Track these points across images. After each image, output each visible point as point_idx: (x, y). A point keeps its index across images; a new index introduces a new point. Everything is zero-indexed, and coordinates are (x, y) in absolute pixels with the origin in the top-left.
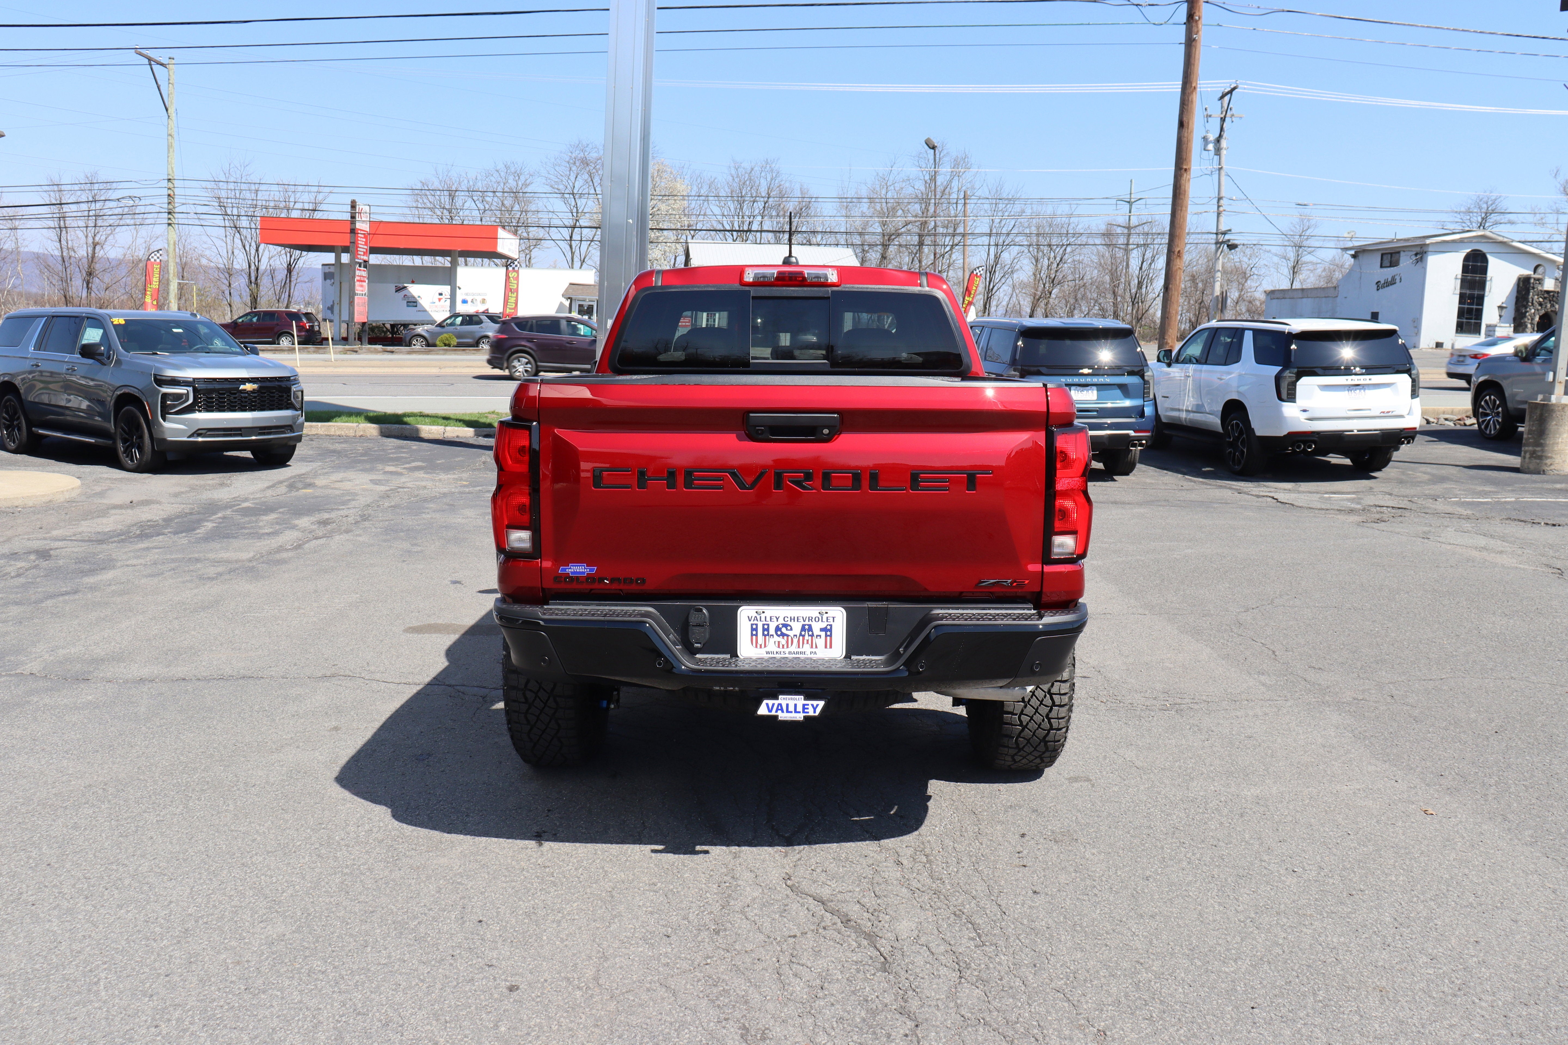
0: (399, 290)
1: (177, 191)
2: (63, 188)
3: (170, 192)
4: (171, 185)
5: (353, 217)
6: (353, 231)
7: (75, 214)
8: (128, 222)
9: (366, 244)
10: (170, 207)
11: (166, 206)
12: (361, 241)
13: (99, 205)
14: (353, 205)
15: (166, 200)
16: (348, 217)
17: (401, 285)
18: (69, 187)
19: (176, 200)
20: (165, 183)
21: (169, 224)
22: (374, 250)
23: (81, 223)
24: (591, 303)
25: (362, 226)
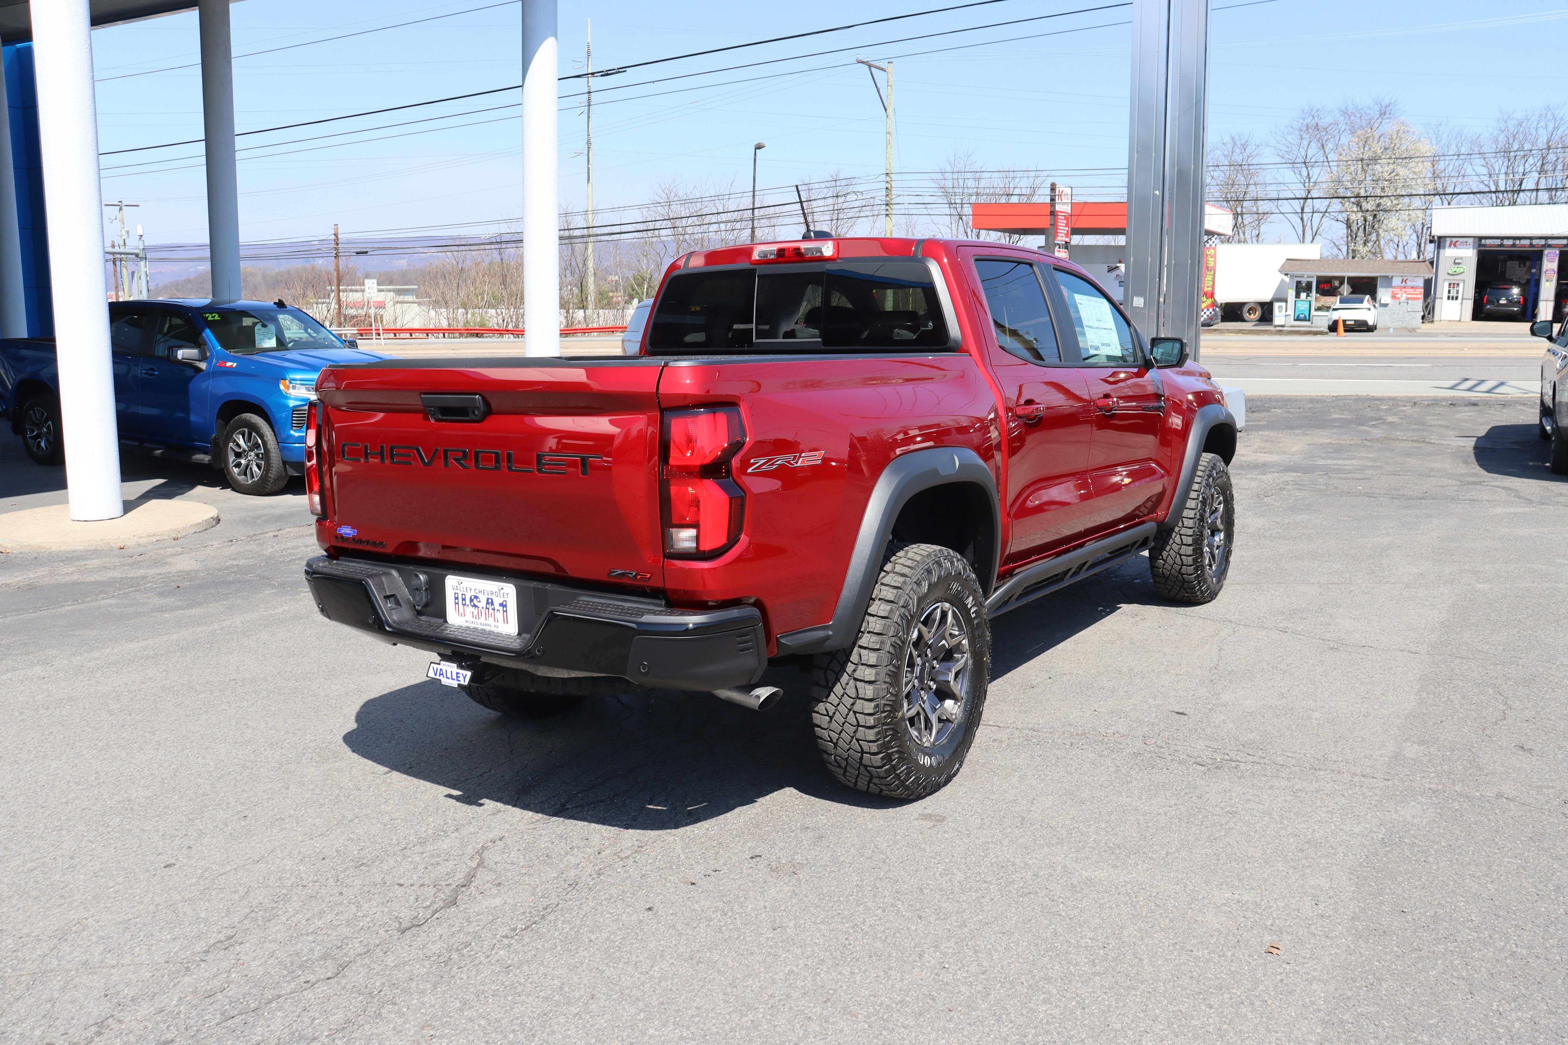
0: (1111, 270)
1: (894, 184)
2: (811, 187)
3: (888, 185)
4: (888, 179)
5: (1053, 200)
6: (1053, 213)
7: (822, 209)
8: (868, 213)
9: (1067, 225)
10: (888, 199)
11: (884, 198)
12: (1061, 223)
13: (841, 200)
14: (1053, 188)
15: (884, 193)
16: (1048, 200)
17: (1113, 266)
18: (816, 186)
19: (893, 193)
20: (884, 178)
21: (887, 215)
22: (1075, 231)
23: (827, 218)
24: (1310, 279)
25: (1063, 208)
